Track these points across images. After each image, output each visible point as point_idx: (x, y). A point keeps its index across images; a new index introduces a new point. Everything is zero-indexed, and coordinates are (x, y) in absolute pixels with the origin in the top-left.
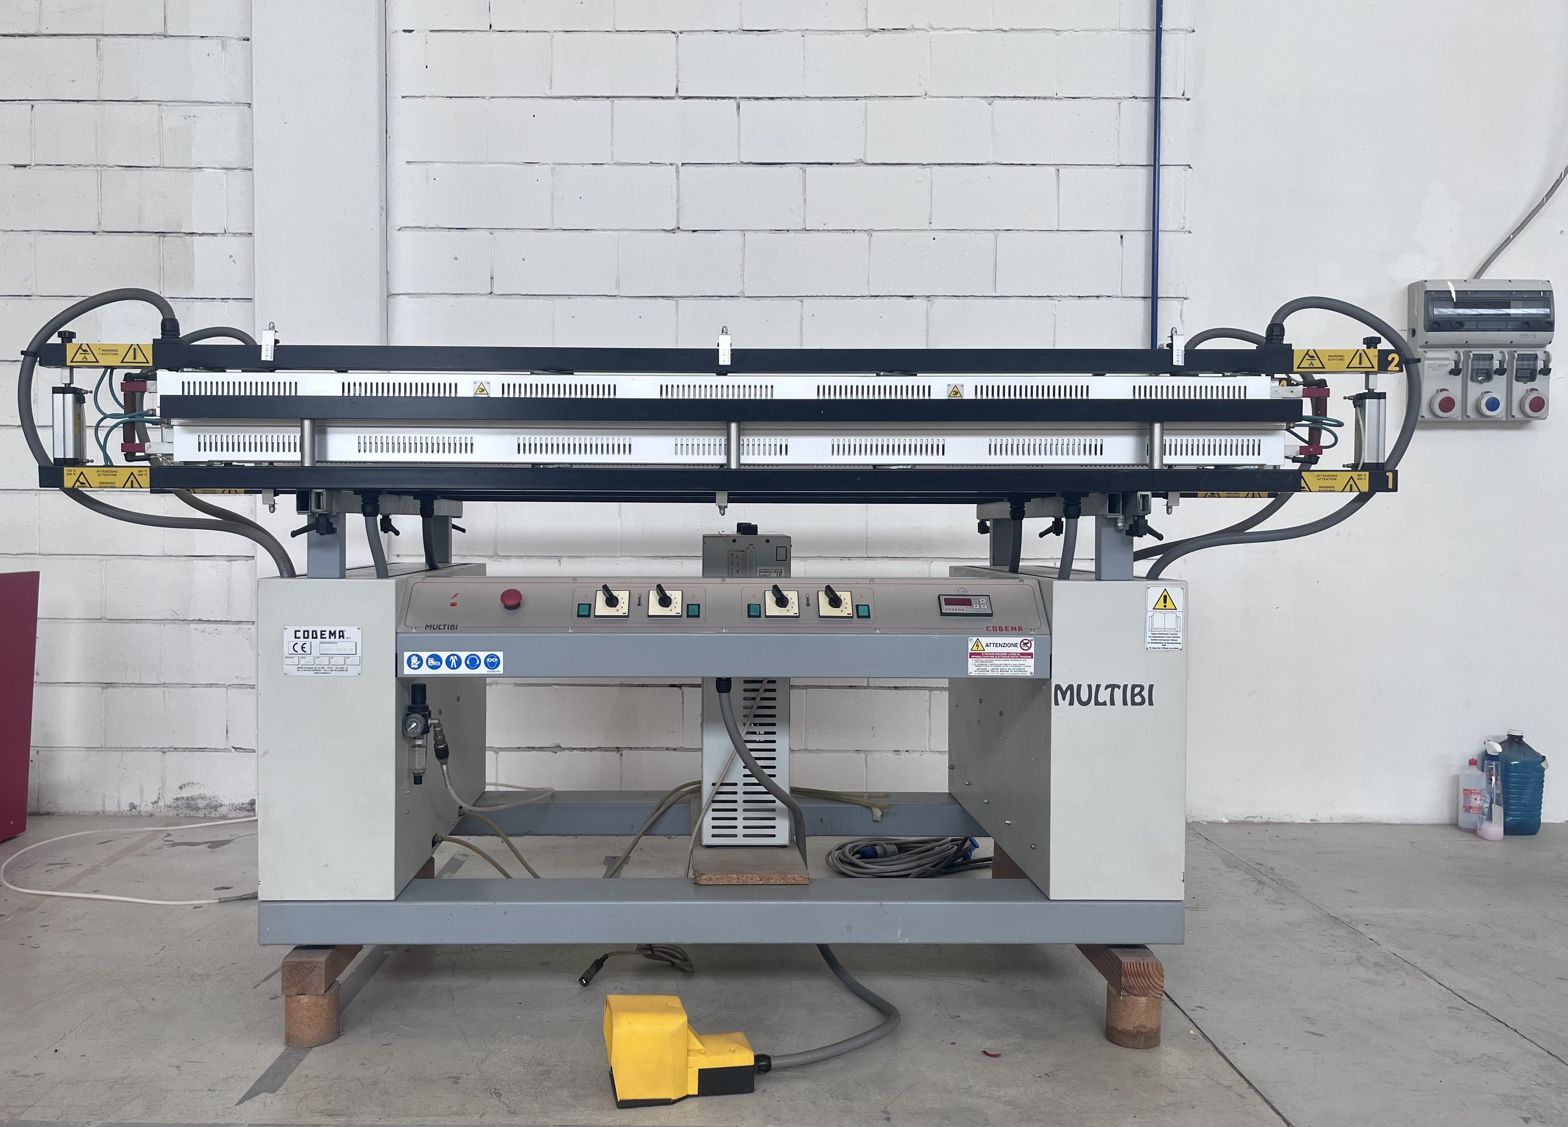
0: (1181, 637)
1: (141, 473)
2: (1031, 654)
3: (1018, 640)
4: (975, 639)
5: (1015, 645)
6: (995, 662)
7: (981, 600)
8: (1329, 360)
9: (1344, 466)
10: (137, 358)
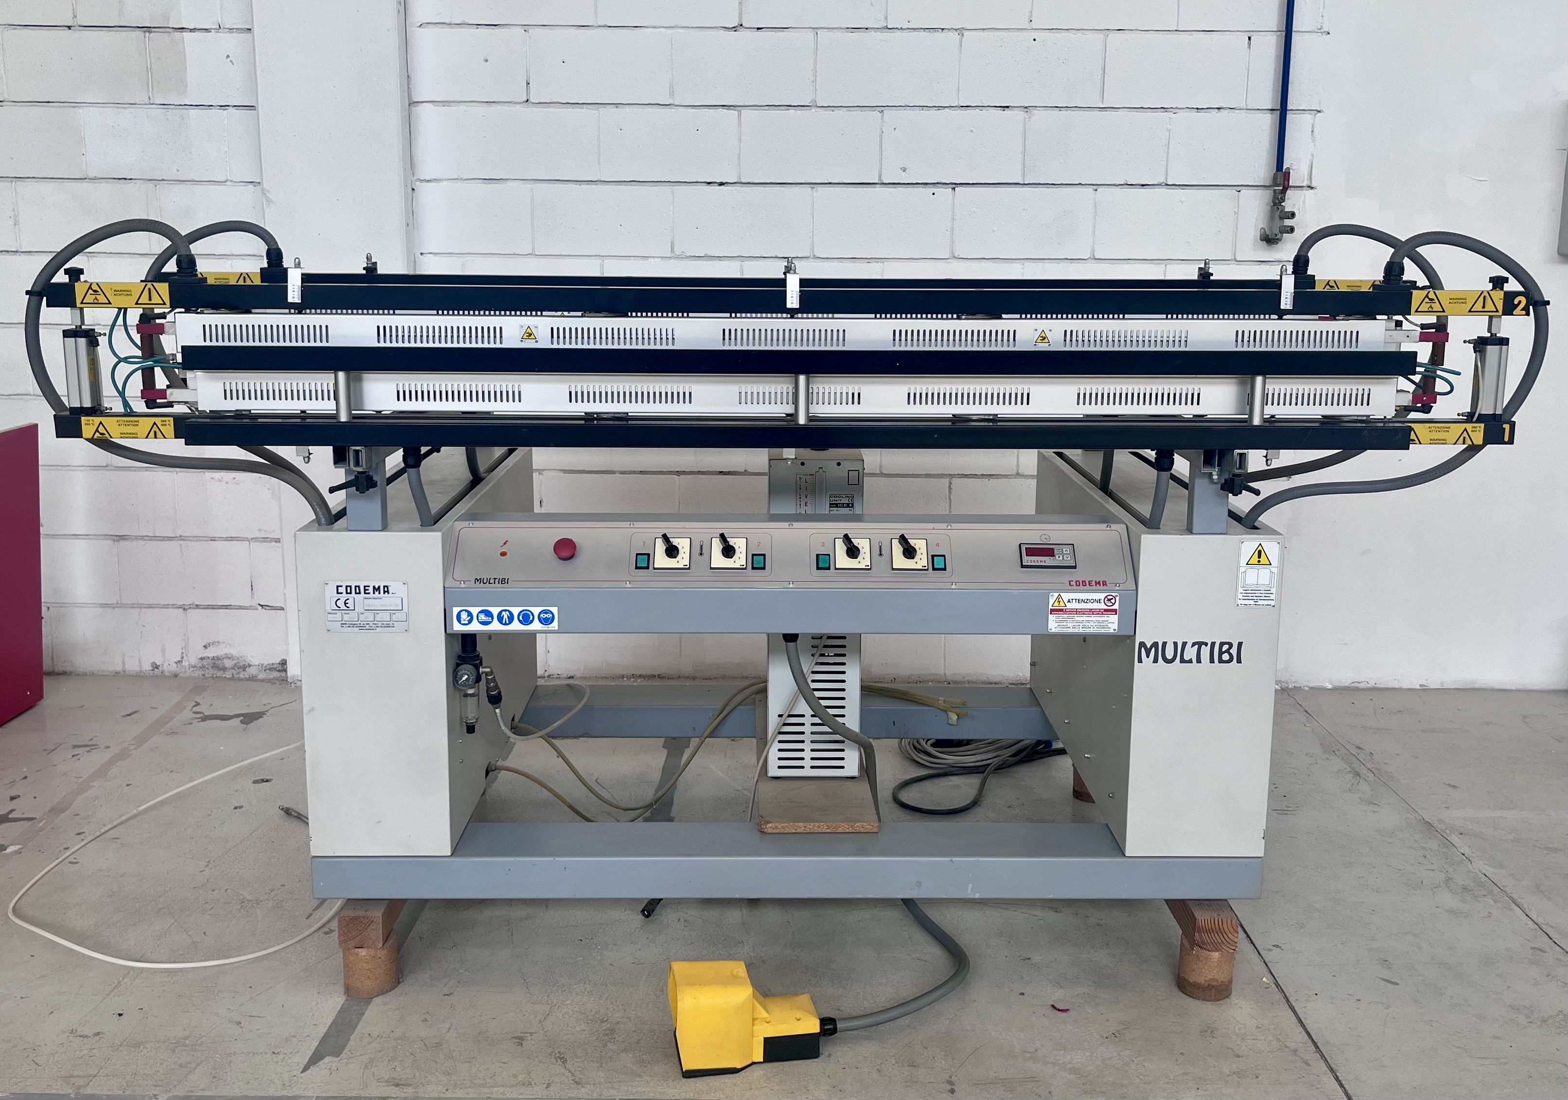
0: (1274, 593)
1: (165, 423)
2: (1115, 611)
3: (1102, 596)
4: (1056, 595)
5: (1099, 601)
6: (1077, 619)
7: (1064, 550)
8: (1450, 303)
9: (1458, 415)
10: (152, 299)
